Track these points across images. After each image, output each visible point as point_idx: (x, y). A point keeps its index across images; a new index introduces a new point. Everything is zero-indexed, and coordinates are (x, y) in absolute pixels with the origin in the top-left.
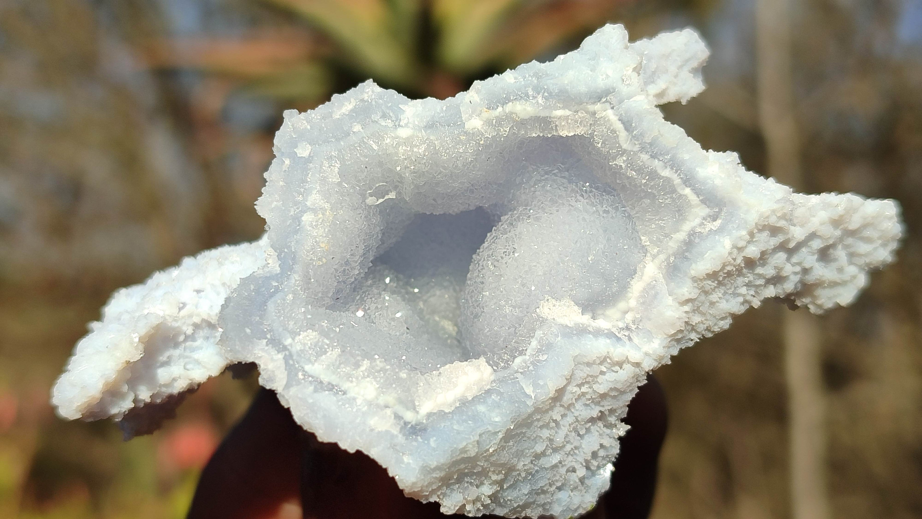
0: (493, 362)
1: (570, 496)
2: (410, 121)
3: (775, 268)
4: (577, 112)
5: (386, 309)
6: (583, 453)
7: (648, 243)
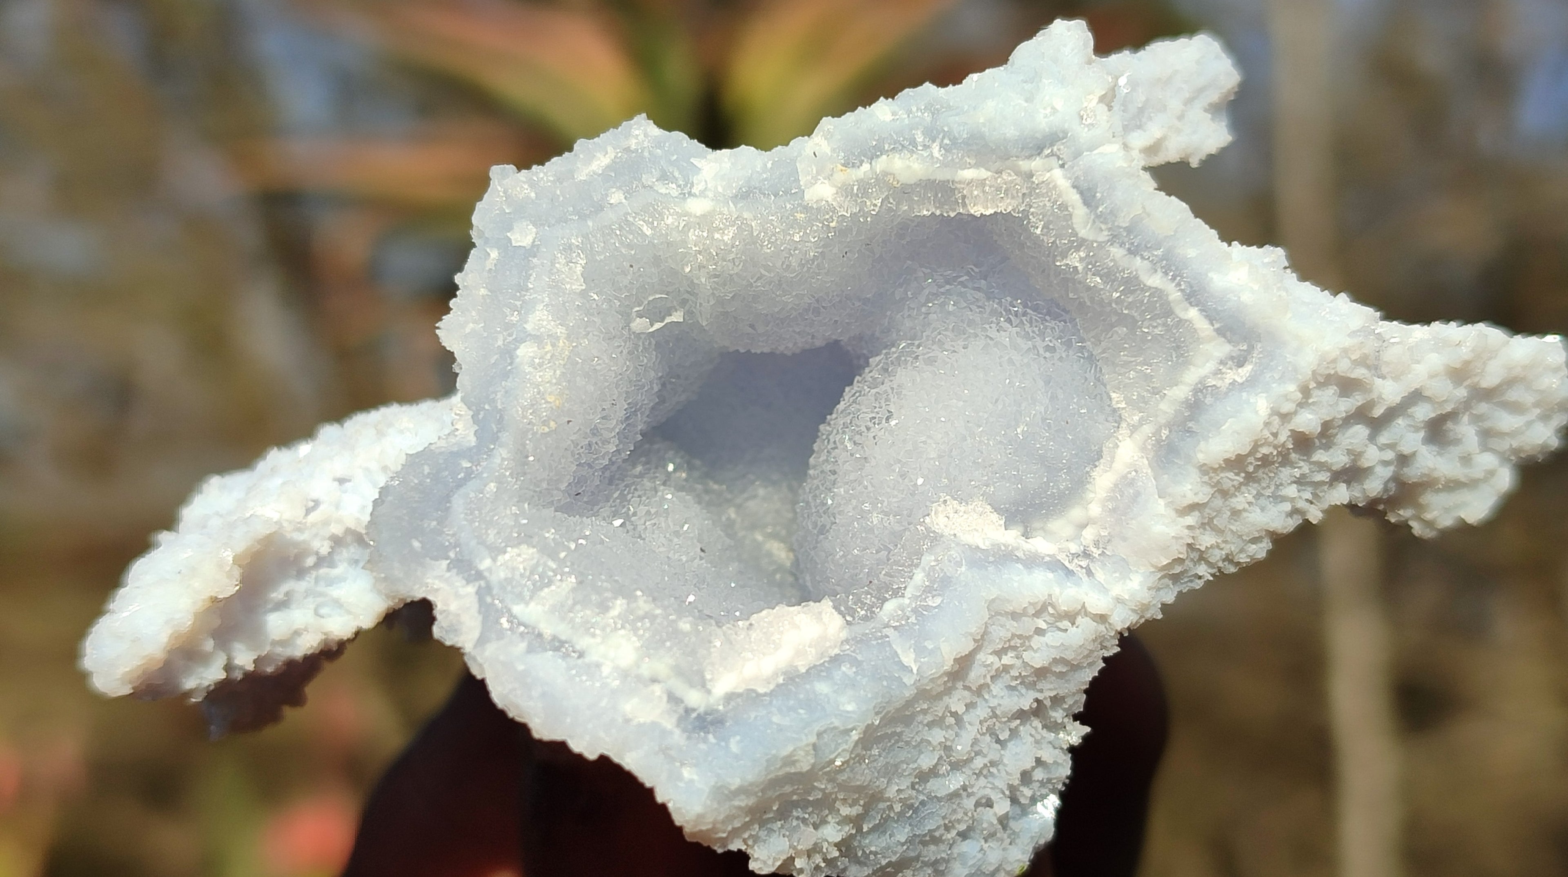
0: (847, 608)
1: (982, 849)
2: (709, 186)
3: (1349, 452)
4: (999, 172)
5: (665, 515)
6: (1005, 773)
7: (1123, 405)
